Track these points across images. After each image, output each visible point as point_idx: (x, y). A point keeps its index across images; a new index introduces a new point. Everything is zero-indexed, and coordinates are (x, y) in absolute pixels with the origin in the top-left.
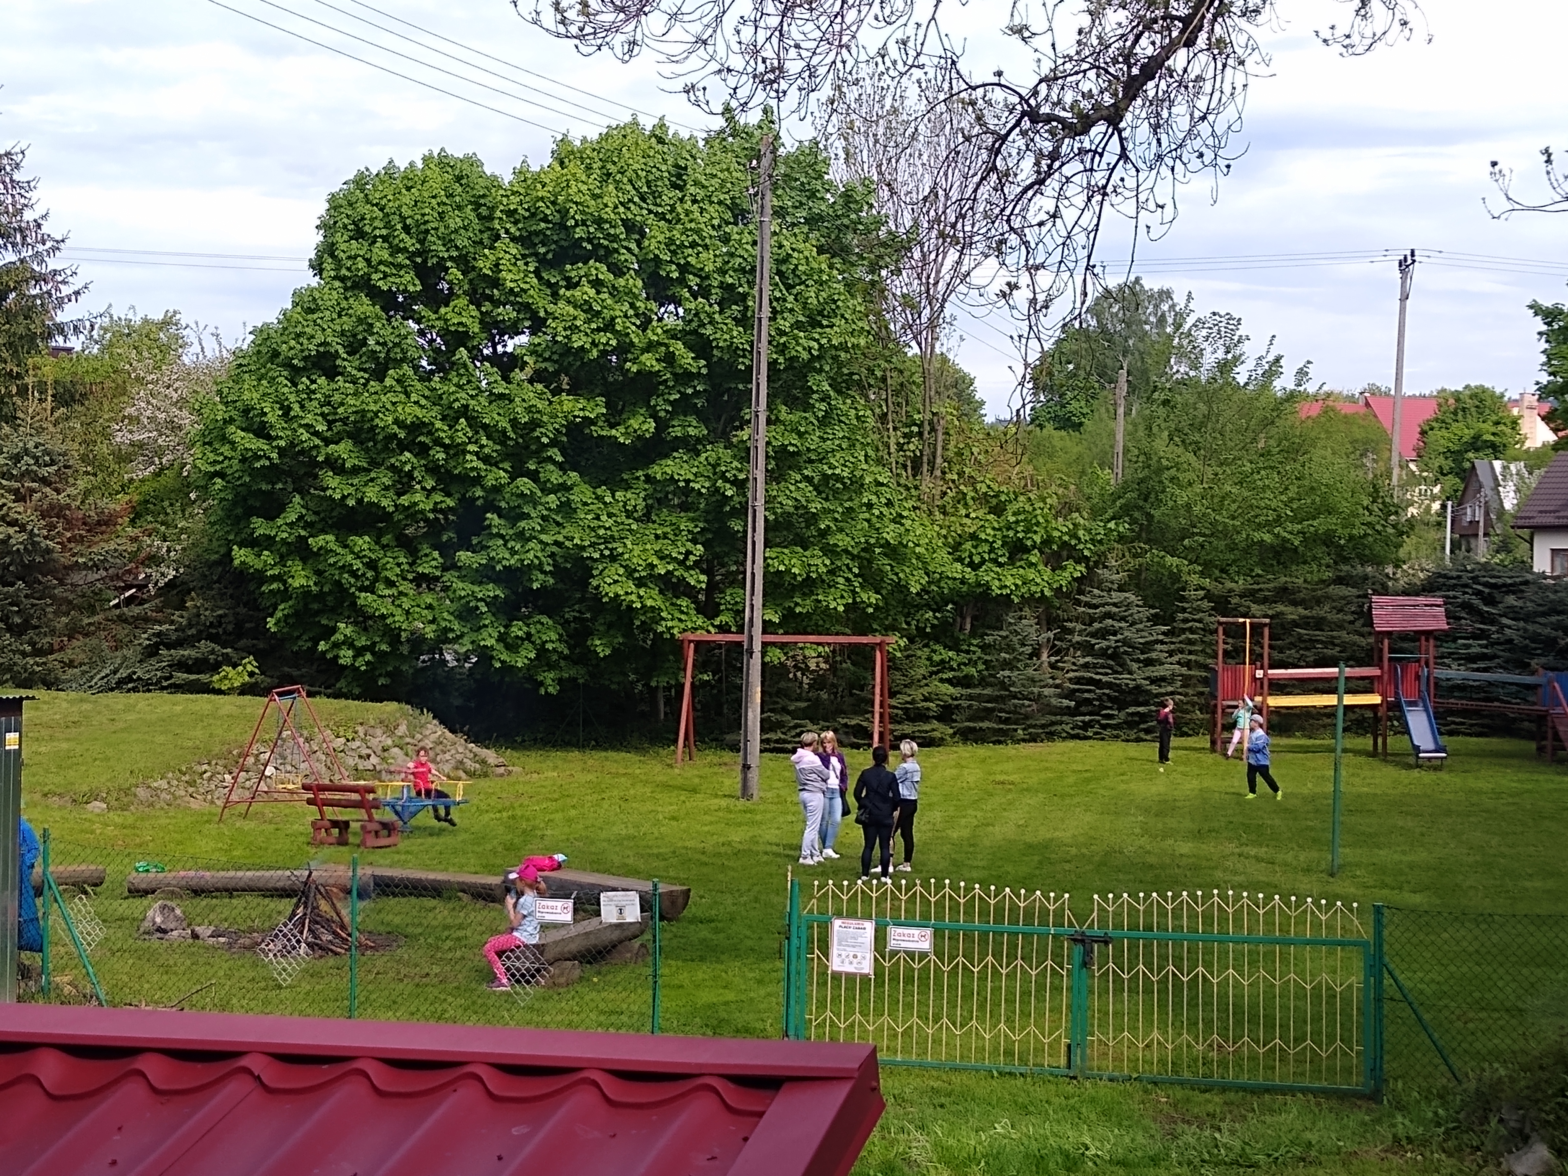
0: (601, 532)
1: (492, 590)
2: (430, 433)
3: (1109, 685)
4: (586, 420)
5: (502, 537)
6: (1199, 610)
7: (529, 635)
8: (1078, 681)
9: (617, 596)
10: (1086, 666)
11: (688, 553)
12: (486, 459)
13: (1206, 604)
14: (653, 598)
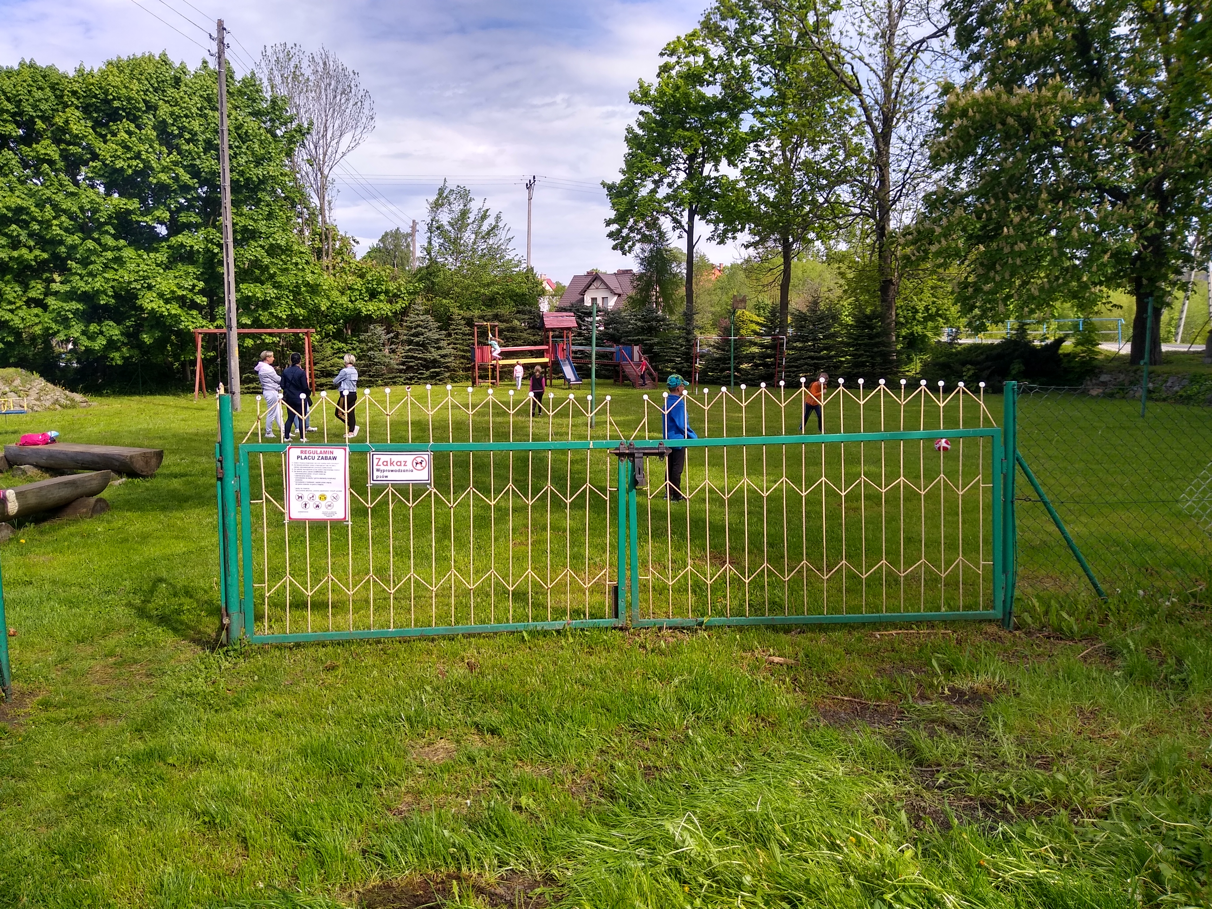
0: (141, 273)
1: (75, 305)
2: (28, 214)
3: (420, 359)
4: (128, 212)
5: (80, 275)
6: (459, 324)
7: (102, 333)
8: (407, 357)
9: (153, 309)
10: (409, 350)
11: (194, 286)
12: (66, 230)
13: (463, 322)
14: (175, 309)
